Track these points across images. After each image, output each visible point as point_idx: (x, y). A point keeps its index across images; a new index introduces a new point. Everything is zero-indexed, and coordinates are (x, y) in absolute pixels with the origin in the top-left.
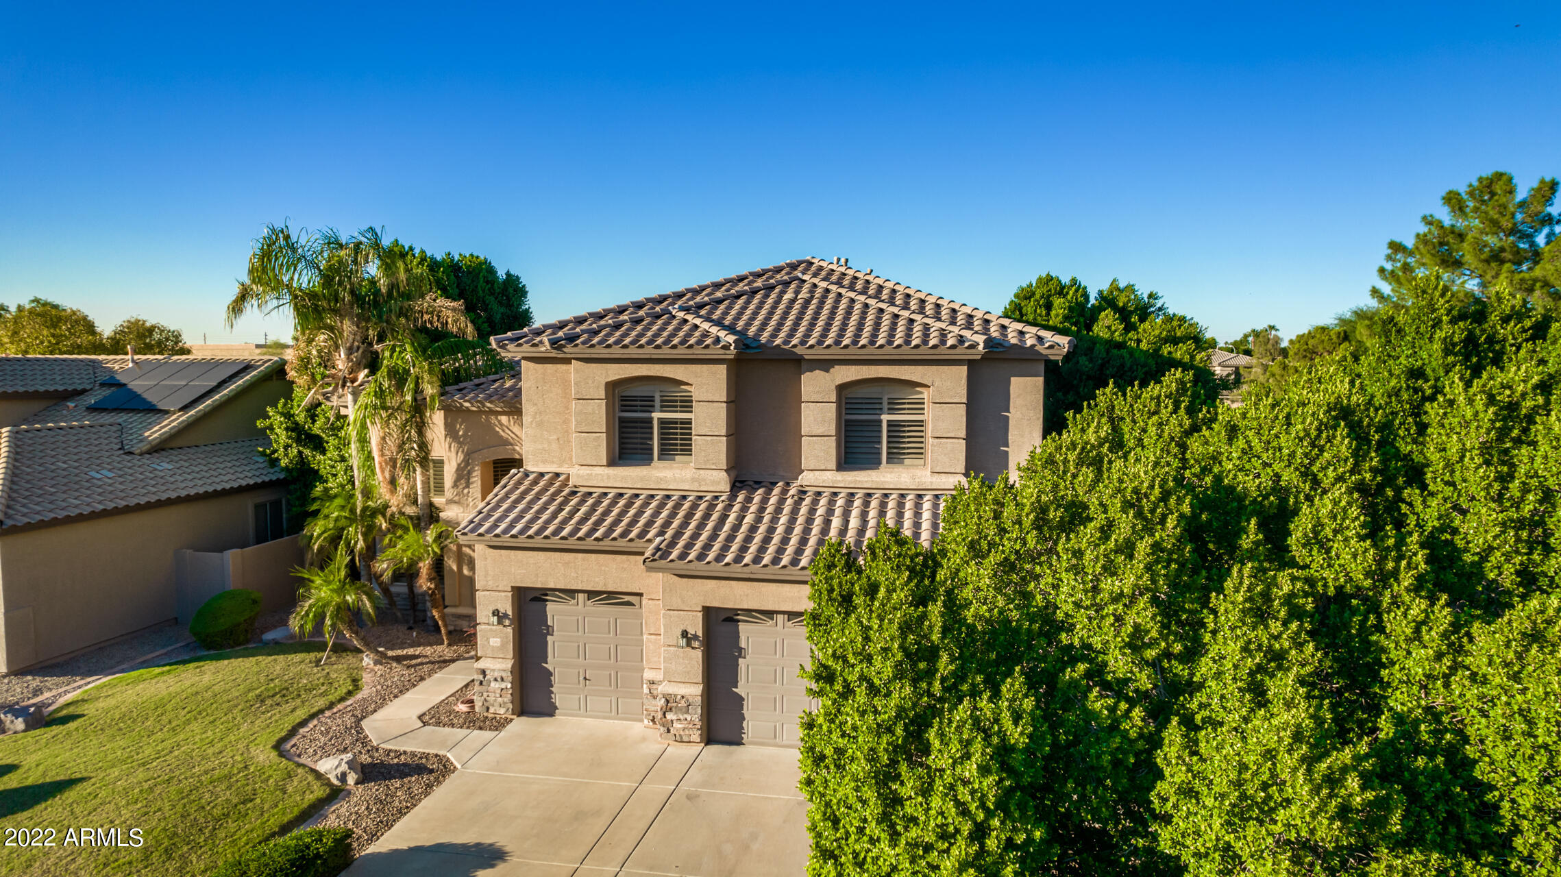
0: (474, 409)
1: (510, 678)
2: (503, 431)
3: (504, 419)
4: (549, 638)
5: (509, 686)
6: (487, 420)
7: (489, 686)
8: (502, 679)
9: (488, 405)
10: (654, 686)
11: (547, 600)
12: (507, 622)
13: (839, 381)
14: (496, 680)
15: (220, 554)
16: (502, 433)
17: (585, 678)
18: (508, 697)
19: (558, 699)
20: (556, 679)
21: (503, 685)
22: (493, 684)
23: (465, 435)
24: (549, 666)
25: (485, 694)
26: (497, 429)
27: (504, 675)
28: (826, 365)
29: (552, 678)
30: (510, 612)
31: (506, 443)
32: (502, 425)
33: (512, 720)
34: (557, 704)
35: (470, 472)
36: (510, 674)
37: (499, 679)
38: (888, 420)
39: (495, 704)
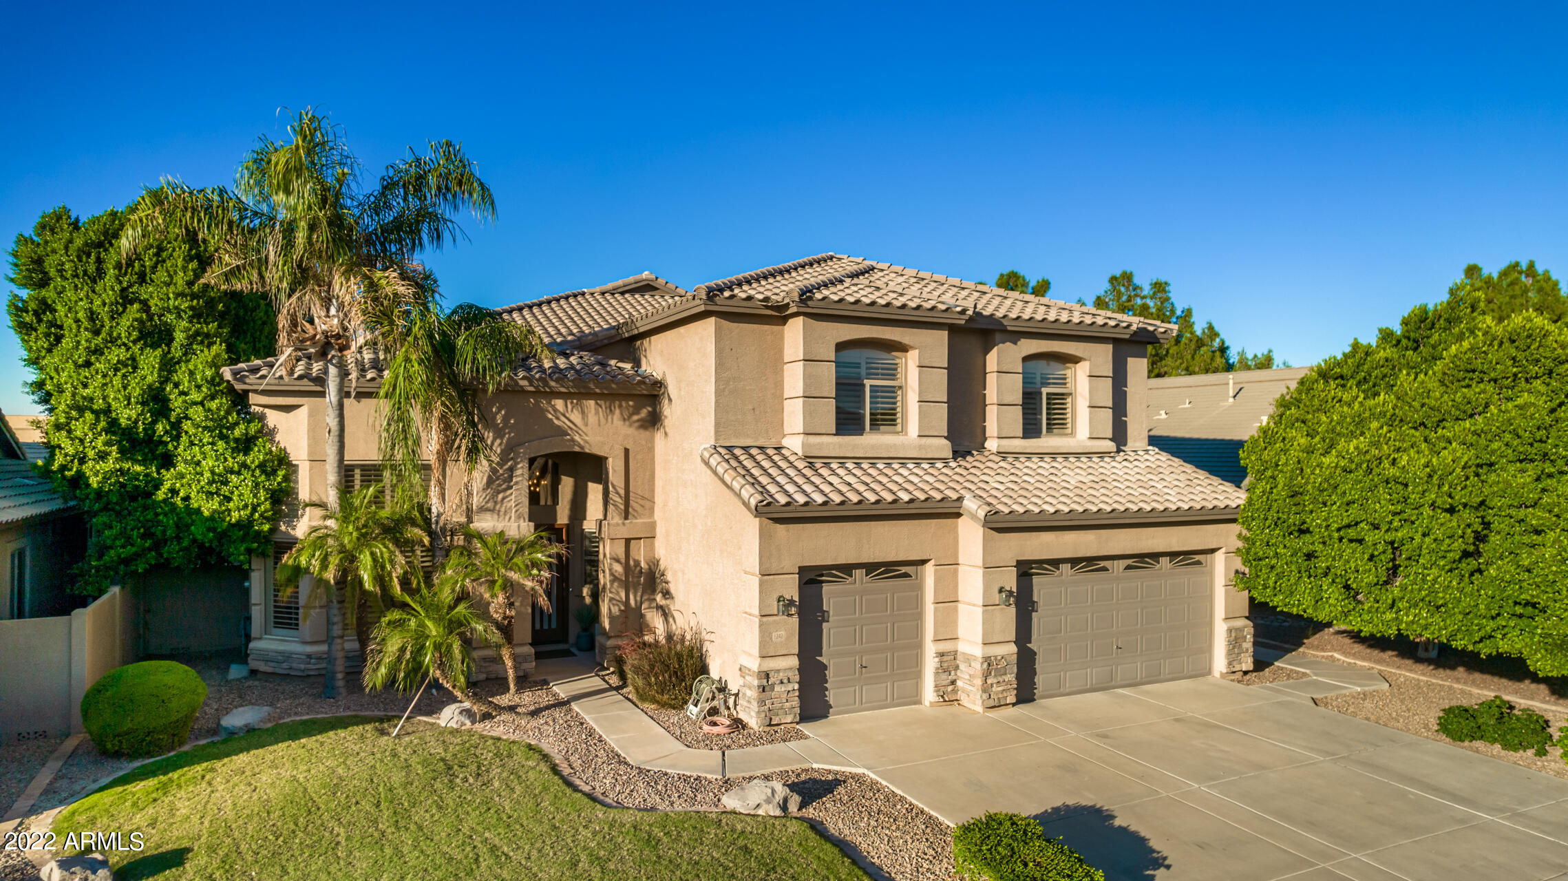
0: (532, 389)
1: (797, 678)
2: (558, 418)
3: (559, 404)
4: (824, 625)
5: (796, 686)
6: (537, 403)
7: (774, 691)
8: (789, 680)
9: (553, 384)
10: (945, 658)
11: (823, 581)
12: (794, 611)
13: (1025, 353)
14: (782, 682)
16: (556, 422)
17: (862, 667)
18: (796, 702)
19: (831, 697)
20: (830, 674)
21: (790, 687)
22: (777, 688)
23: (506, 419)
24: (823, 659)
26: (550, 416)
27: (790, 674)
28: (1015, 336)
29: (827, 673)
30: (796, 598)
31: (561, 432)
32: (555, 410)
34: (831, 703)
35: (512, 469)
36: (797, 672)
37: (785, 681)
38: (1047, 394)
39: (780, 712)
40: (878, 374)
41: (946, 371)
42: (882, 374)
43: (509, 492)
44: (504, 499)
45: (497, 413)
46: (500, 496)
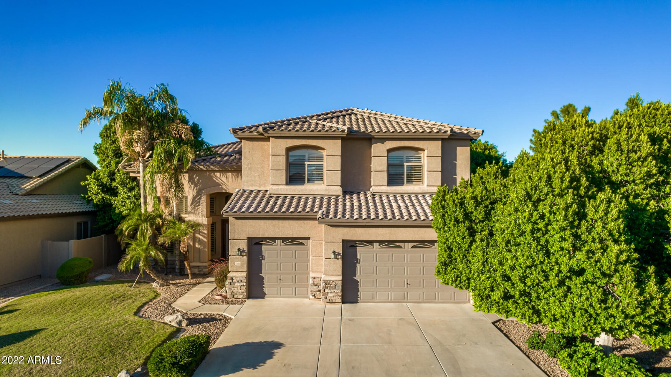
0: (205, 169)
1: (245, 281)
2: (217, 180)
3: (218, 174)
4: (263, 261)
5: (245, 284)
6: (210, 174)
7: (235, 285)
8: (241, 281)
9: (212, 167)
10: (315, 280)
11: (262, 244)
12: (244, 254)
13: (388, 147)
14: (238, 282)
15: (65, 243)
16: (217, 181)
17: (280, 280)
18: (244, 290)
19: (266, 290)
20: (266, 281)
21: (242, 284)
22: (236, 284)
23: (198, 180)
24: (263, 275)
25: (233, 289)
26: (214, 179)
27: (242, 279)
28: (382, 140)
29: (264, 280)
30: (246, 249)
31: (218, 185)
32: (216, 176)
33: (245, 301)
34: (266, 293)
35: (200, 198)
36: (245, 279)
37: (240, 281)
38: (407, 166)
39: (237, 293)
40: (315, 160)
41: (340, 157)
42: (317, 160)
43: (199, 207)
44: (197, 209)
45: (195, 178)
46: (196, 208)
